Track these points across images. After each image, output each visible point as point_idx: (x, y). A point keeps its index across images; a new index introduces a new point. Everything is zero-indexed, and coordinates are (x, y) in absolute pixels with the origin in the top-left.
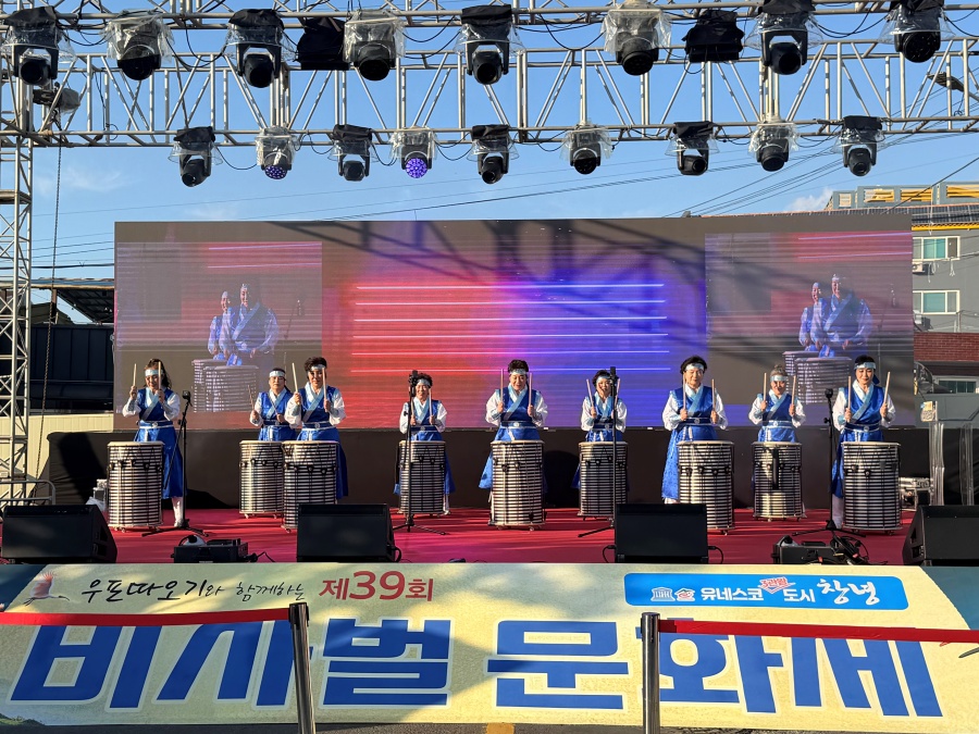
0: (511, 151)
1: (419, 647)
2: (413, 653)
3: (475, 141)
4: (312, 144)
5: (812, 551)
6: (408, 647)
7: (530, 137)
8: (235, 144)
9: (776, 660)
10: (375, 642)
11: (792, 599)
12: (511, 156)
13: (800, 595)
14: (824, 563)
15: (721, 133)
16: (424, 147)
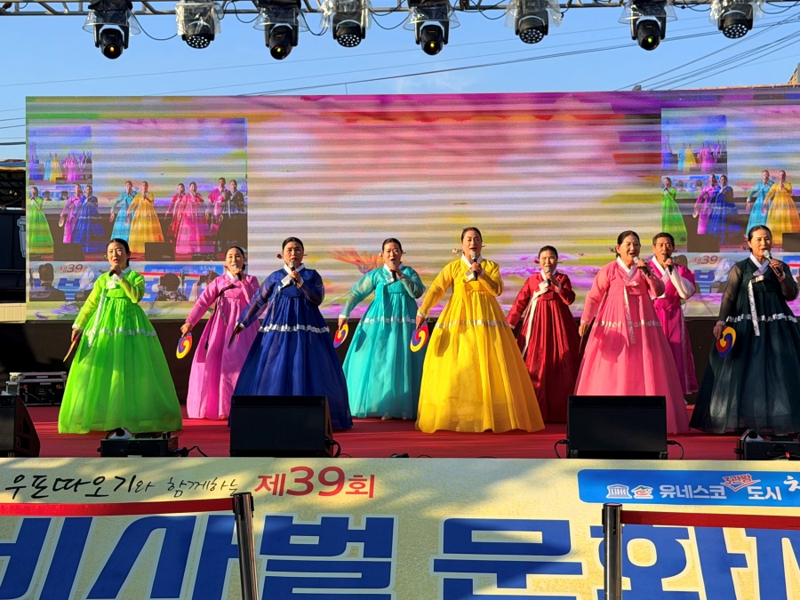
0: (451, 18)
1: (361, 546)
2: (354, 552)
3: (413, 8)
4: (236, 12)
5: (779, 446)
6: (349, 545)
7: (471, 4)
8: (155, 13)
9: (740, 561)
10: (314, 540)
11: (756, 497)
12: (451, 25)
13: (765, 494)
14: (791, 459)
16: (357, 15)
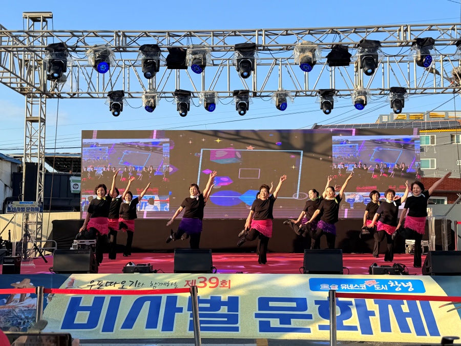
0: (250, 100)
1: (226, 307)
2: (224, 310)
3: (235, 96)
4: (165, 97)
5: (386, 269)
6: (222, 307)
7: (257, 95)
8: (133, 97)
9: (373, 313)
10: (208, 305)
11: (378, 289)
12: (250, 103)
13: (381, 287)
14: (390, 274)
15: (338, 94)
